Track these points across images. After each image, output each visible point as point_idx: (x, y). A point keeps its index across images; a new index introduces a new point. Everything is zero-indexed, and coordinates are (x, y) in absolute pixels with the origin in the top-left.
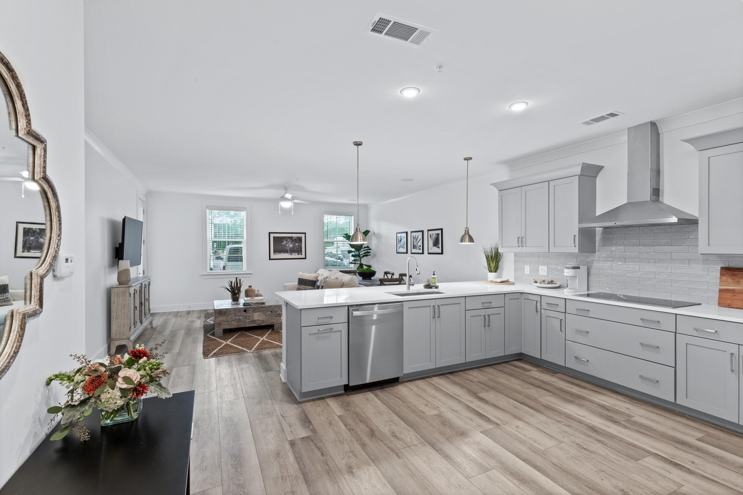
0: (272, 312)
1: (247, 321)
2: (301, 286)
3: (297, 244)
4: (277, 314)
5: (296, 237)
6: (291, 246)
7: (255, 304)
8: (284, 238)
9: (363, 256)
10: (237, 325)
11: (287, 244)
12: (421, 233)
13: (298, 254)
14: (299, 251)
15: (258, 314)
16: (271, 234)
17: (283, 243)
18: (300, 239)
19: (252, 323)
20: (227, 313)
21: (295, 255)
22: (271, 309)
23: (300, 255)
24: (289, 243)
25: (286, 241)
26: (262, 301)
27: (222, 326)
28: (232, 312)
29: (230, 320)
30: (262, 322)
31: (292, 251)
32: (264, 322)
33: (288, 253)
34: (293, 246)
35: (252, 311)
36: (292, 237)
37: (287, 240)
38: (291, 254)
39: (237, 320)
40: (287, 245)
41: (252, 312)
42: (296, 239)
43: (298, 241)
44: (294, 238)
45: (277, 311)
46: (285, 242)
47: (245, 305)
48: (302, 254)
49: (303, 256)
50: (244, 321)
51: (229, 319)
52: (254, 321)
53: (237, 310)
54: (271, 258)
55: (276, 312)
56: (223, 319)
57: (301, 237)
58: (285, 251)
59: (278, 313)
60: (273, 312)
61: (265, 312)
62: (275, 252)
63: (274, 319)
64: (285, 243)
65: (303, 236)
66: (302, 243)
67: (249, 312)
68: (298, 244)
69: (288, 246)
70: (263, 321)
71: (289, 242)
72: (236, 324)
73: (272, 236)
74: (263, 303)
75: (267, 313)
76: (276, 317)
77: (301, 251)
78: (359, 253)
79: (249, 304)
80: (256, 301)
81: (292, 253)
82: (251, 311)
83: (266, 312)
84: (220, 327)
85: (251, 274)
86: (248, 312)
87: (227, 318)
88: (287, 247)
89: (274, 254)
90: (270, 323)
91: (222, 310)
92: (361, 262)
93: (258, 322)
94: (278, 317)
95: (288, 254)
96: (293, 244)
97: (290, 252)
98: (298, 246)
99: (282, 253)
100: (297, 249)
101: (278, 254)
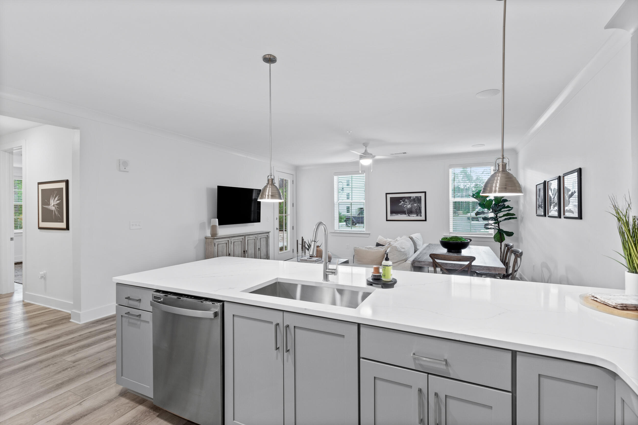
3: (415, 205)
5: (415, 197)
6: (409, 206)
8: (401, 198)
9: (505, 218)
11: (404, 204)
13: (417, 216)
14: (418, 212)
17: (400, 204)
18: (418, 200)
21: (414, 217)
23: (420, 217)
24: (407, 204)
25: (404, 202)
31: (410, 212)
33: (406, 214)
34: (412, 207)
36: (410, 197)
37: (405, 200)
38: (409, 216)
40: (405, 206)
42: (414, 199)
43: (417, 202)
44: (412, 198)
46: (402, 202)
48: (421, 216)
49: (423, 218)
54: (388, 219)
57: (421, 197)
58: (403, 212)
62: (392, 213)
64: (403, 204)
65: (422, 195)
66: (421, 204)
68: (417, 204)
69: (406, 207)
71: (406, 202)
73: (389, 196)
77: (421, 212)
78: (497, 215)
81: (410, 214)
85: (369, 234)
88: (404, 208)
89: (391, 216)
92: (499, 227)
96: (412, 204)
97: (407, 214)
98: (417, 206)
99: (399, 215)
100: (416, 209)
101: (395, 215)
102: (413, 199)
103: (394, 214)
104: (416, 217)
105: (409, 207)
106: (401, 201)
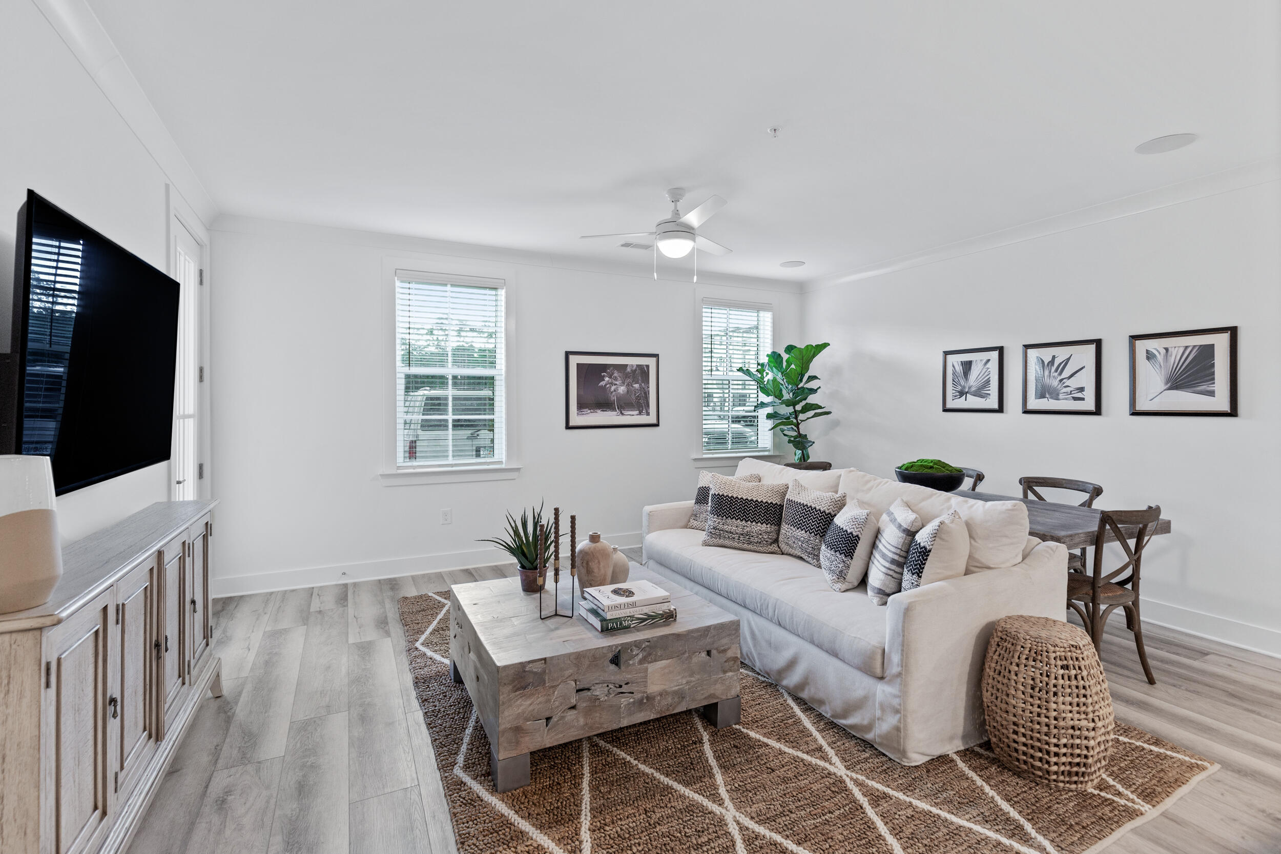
0: (709, 653)
1: (624, 701)
2: (729, 520)
3: (637, 386)
4: (725, 662)
5: (635, 367)
6: (622, 389)
7: (644, 620)
8: (604, 367)
10: (586, 724)
11: (612, 384)
12: (1093, 347)
13: (640, 414)
14: (641, 404)
15: (665, 668)
16: (571, 357)
17: (603, 383)
18: (643, 372)
19: (641, 711)
20: (547, 678)
21: (632, 417)
22: (708, 640)
23: (645, 416)
24: (617, 383)
25: (610, 377)
26: (665, 607)
27: (527, 739)
28: (567, 673)
29: (558, 707)
30: (676, 699)
31: (623, 405)
32: (683, 698)
33: (614, 410)
34: (628, 391)
35: (640, 656)
36: (625, 367)
37: (613, 374)
38: (622, 414)
39: (585, 705)
40: (613, 388)
41: (641, 662)
42: (634, 372)
43: (640, 378)
44: (629, 369)
45: (729, 649)
46: (607, 379)
47: (607, 629)
48: (648, 414)
49: (652, 419)
50: (611, 706)
51: (557, 703)
52: (648, 698)
53: (586, 662)
54: (571, 424)
55: (725, 651)
56: (531, 708)
57: (648, 366)
58: (607, 405)
59: (730, 654)
60: (714, 652)
61: (687, 655)
62: (581, 406)
63: (716, 681)
64: (608, 383)
65: (651, 362)
66: (648, 382)
67: (631, 662)
68: (640, 385)
69: (615, 391)
70: (680, 695)
71: (616, 379)
72: (582, 721)
73: (574, 360)
74: (670, 617)
75: (695, 660)
76: (725, 672)
77: (648, 405)
79: (621, 624)
80: (646, 610)
81: (624, 409)
82: (637, 659)
83: (690, 657)
84: (518, 743)
85: (518, 470)
86: (629, 665)
87: (549, 701)
88: (612, 393)
89: (578, 414)
90: (705, 698)
91: (527, 669)
93: (664, 703)
94: (731, 671)
95: (615, 413)
96: (628, 385)
97: (618, 409)
98: (640, 390)
99: (599, 411)
100: (638, 398)
101: (589, 411)
102: (632, 370)
103: (587, 411)
104: (639, 416)
105: (622, 392)
106: (604, 376)
